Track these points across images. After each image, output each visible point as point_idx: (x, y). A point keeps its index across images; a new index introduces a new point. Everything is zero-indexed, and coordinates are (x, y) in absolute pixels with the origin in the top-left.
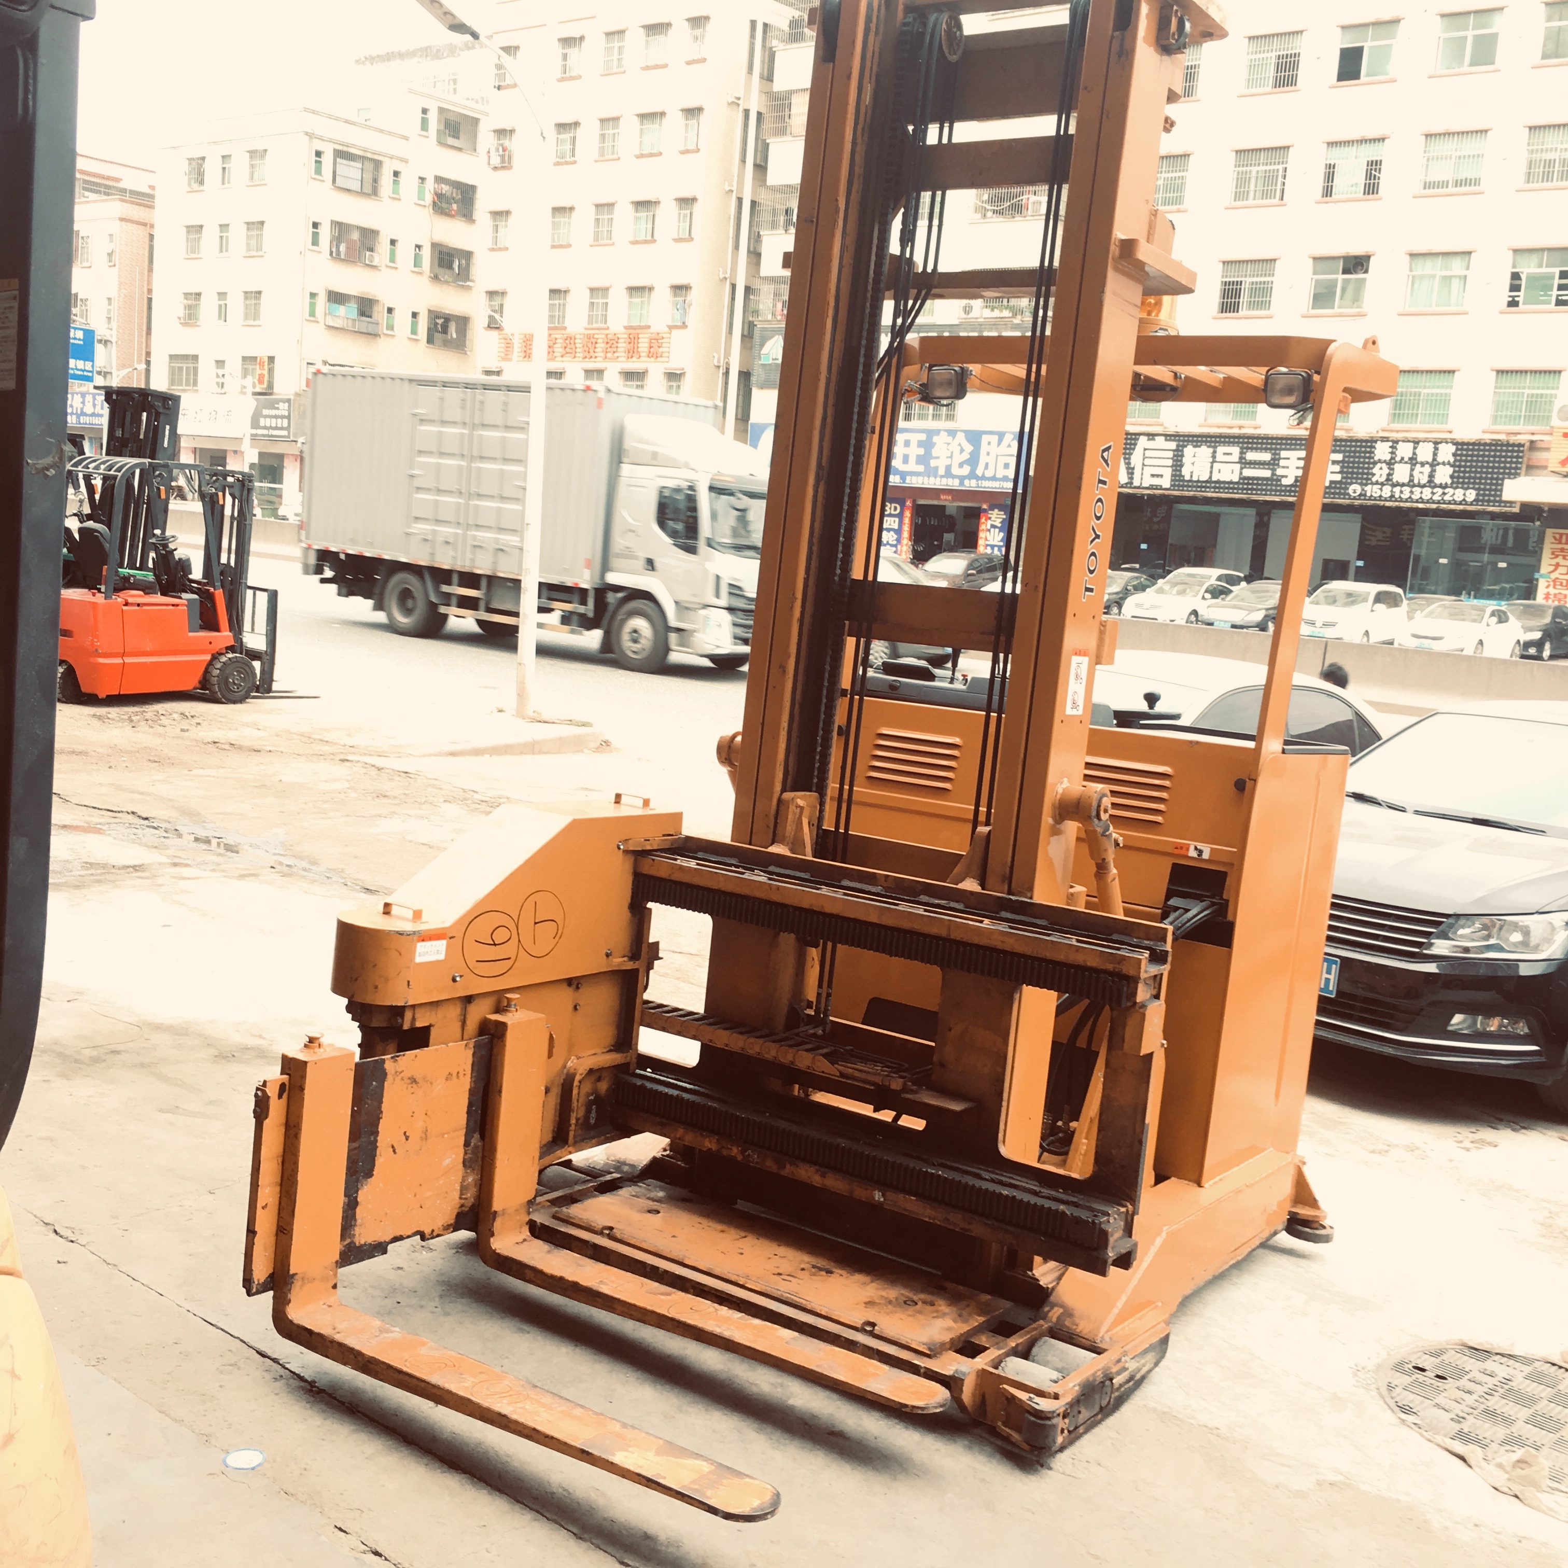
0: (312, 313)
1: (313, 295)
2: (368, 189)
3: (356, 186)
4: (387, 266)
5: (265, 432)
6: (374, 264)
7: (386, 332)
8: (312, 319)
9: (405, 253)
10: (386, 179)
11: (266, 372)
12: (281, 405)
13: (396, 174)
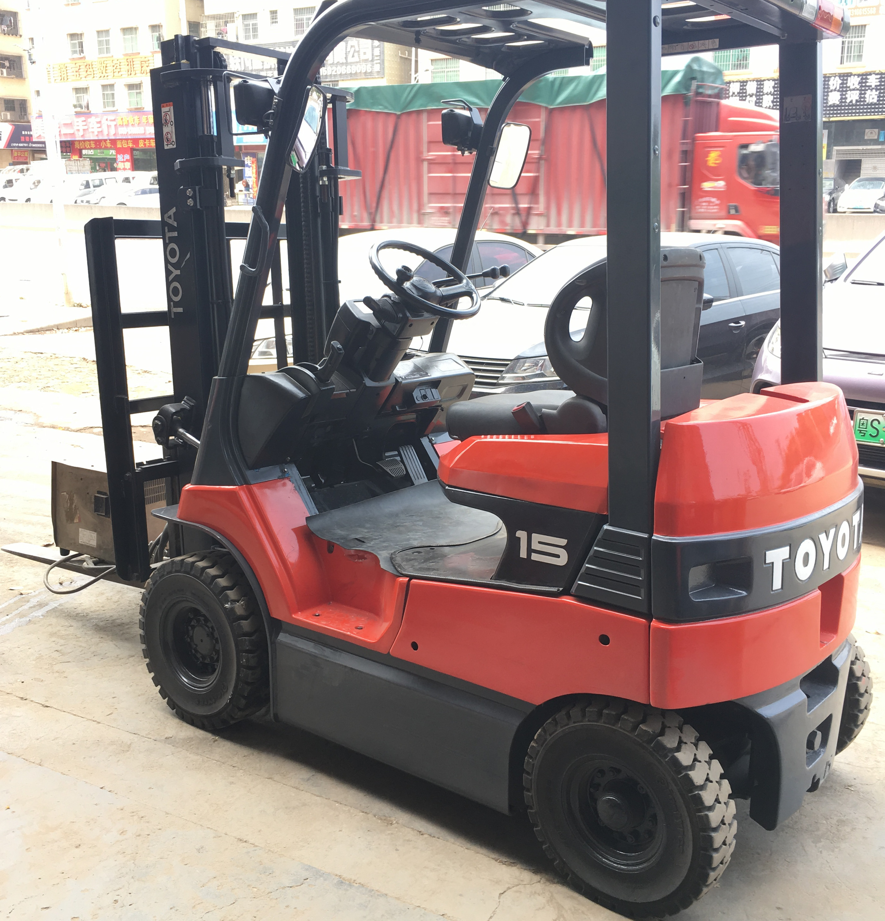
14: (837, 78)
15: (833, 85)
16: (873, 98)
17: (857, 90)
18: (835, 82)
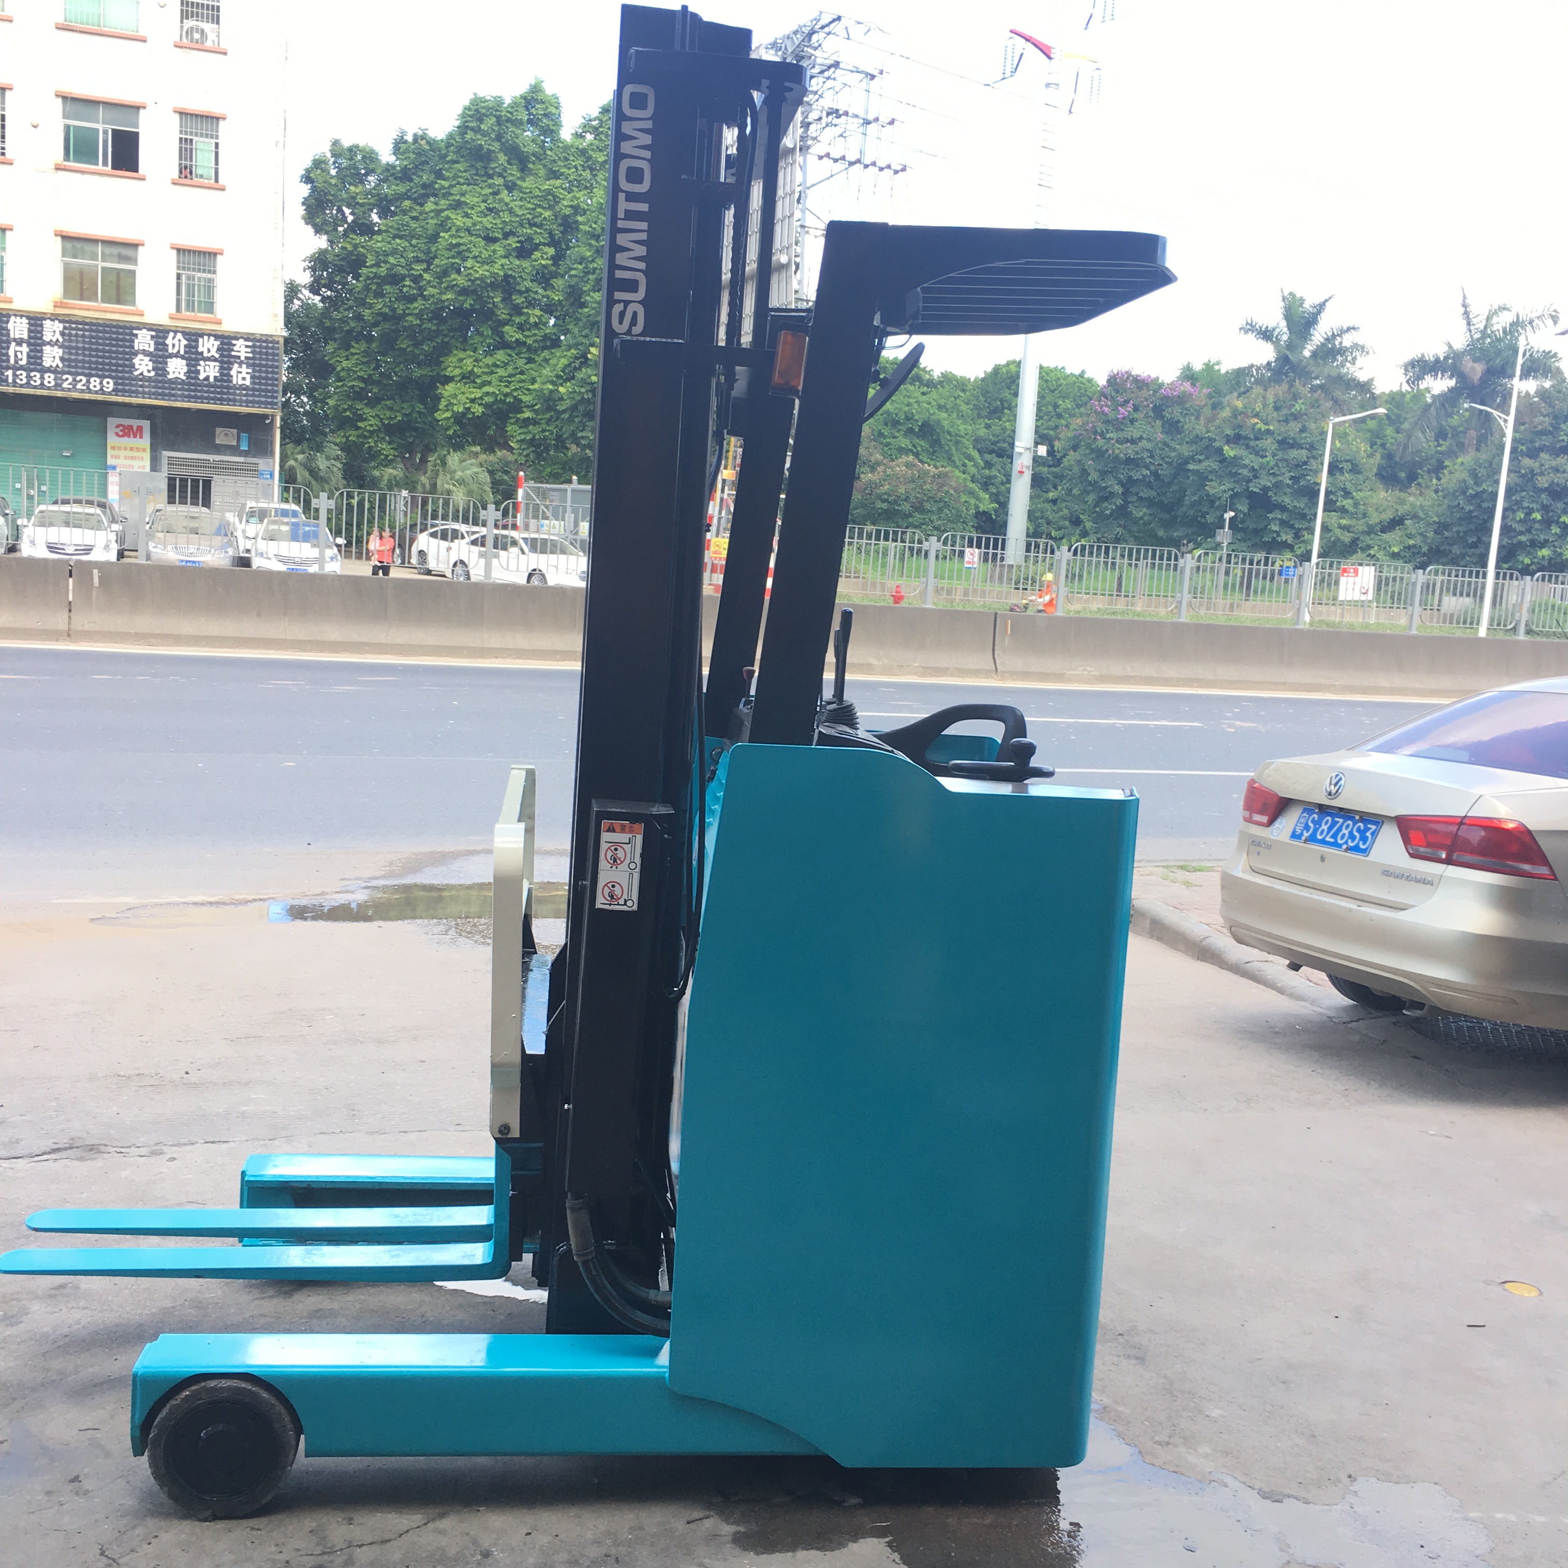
14: (179, 336)
15: (174, 345)
16: (244, 379)
17: (216, 360)
18: (176, 341)
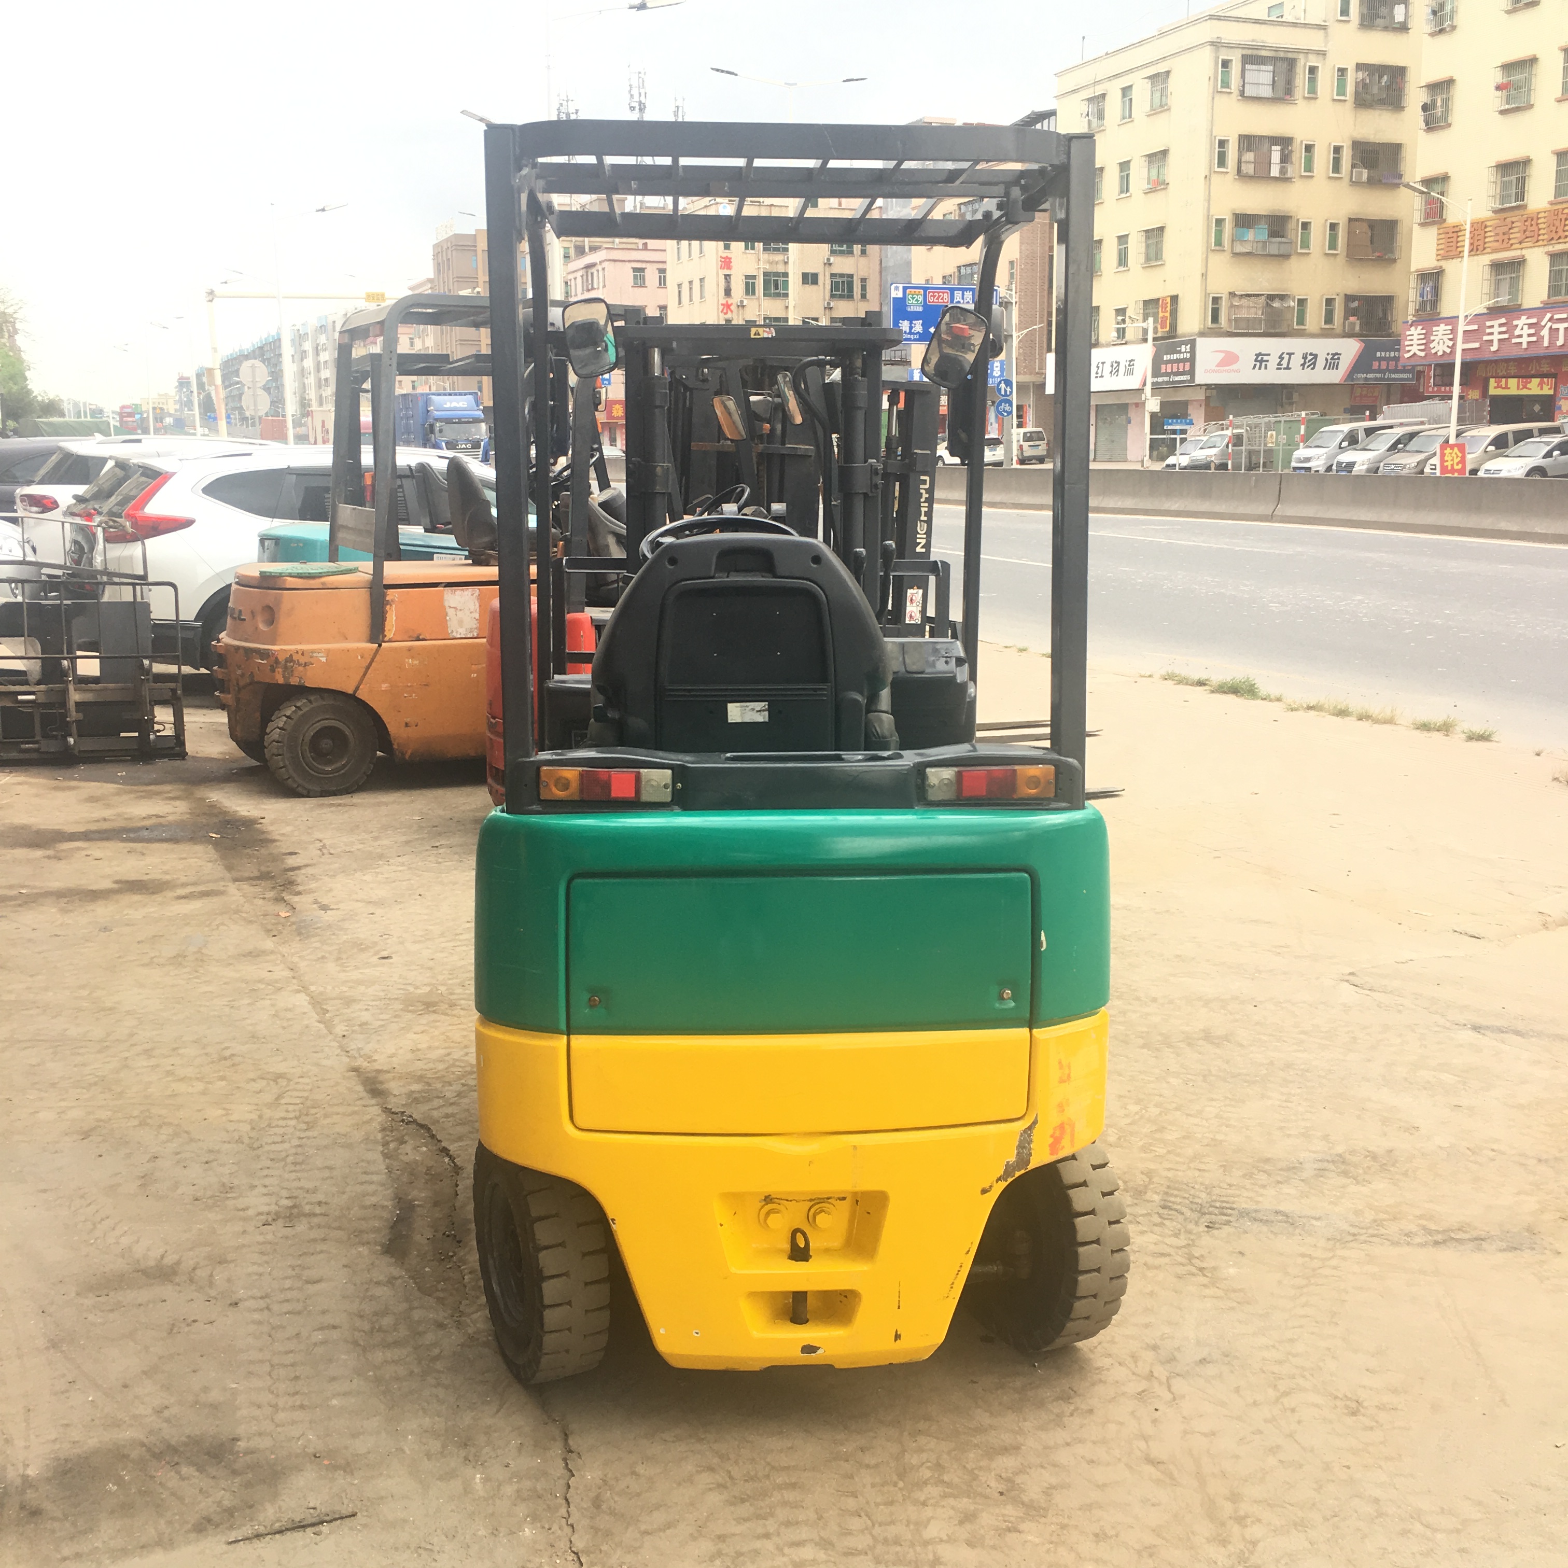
0: (1219, 242)
1: (1219, 222)
2: (1280, 94)
3: (1267, 92)
4: (1301, 177)
5: (1166, 379)
6: (1289, 175)
7: (1299, 251)
8: (1217, 248)
9: (1322, 159)
10: (1301, 80)
11: (1168, 314)
12: (1183, 348)
13: (1313, 70)
